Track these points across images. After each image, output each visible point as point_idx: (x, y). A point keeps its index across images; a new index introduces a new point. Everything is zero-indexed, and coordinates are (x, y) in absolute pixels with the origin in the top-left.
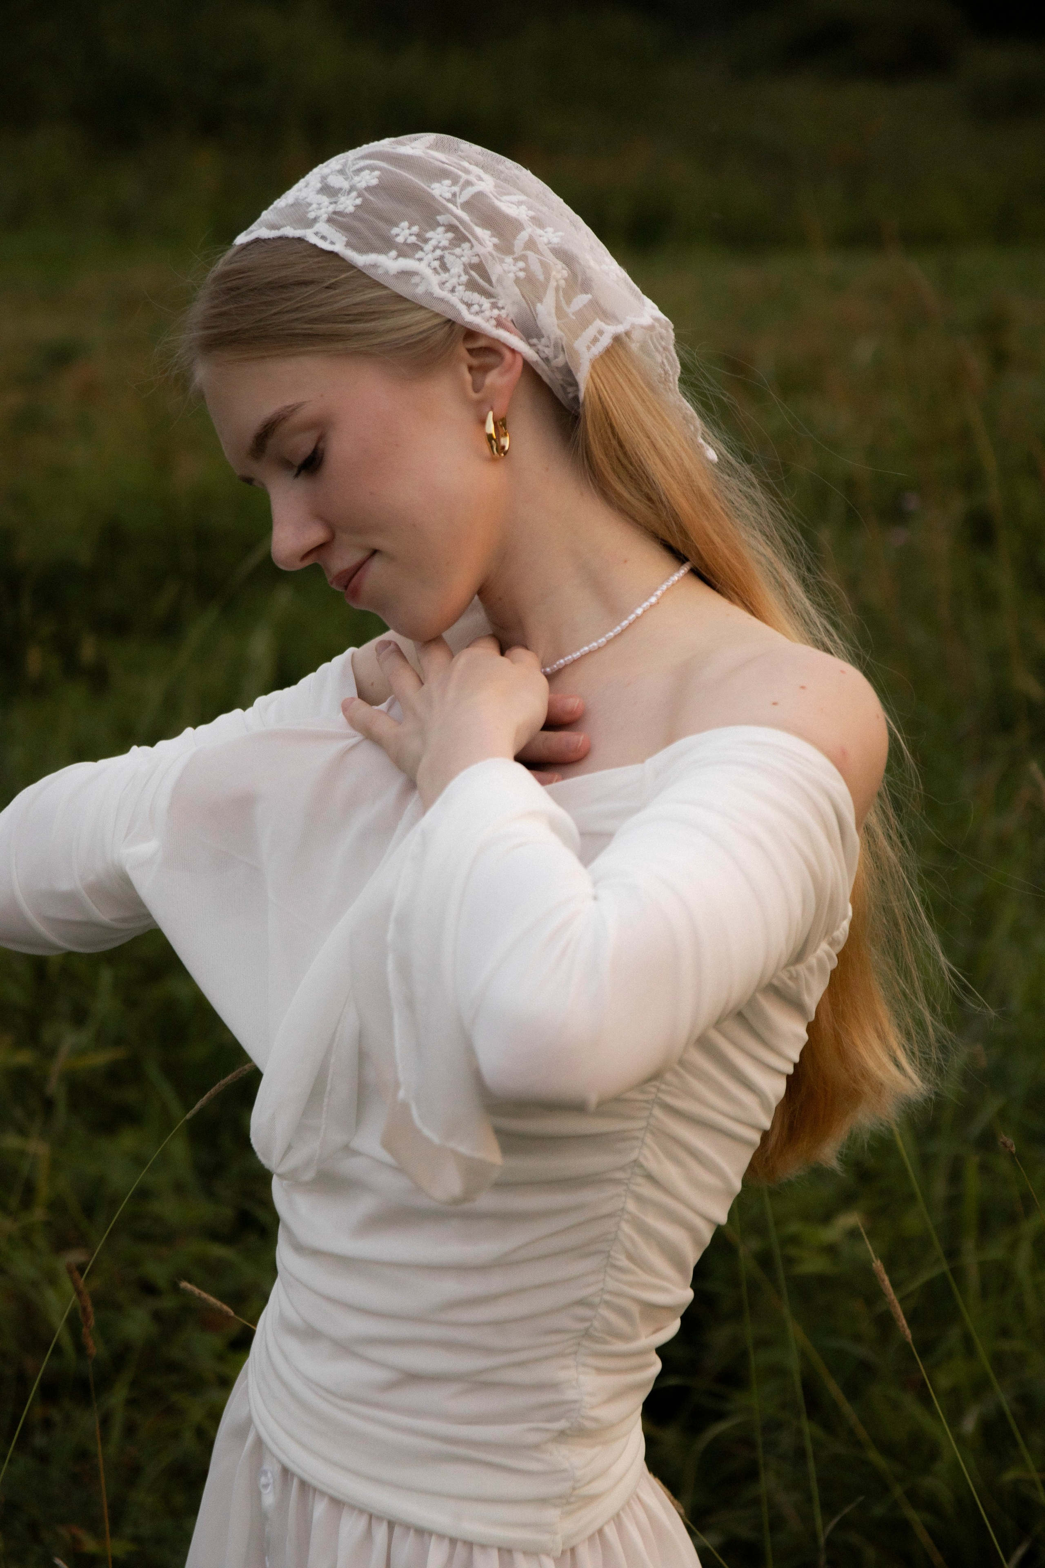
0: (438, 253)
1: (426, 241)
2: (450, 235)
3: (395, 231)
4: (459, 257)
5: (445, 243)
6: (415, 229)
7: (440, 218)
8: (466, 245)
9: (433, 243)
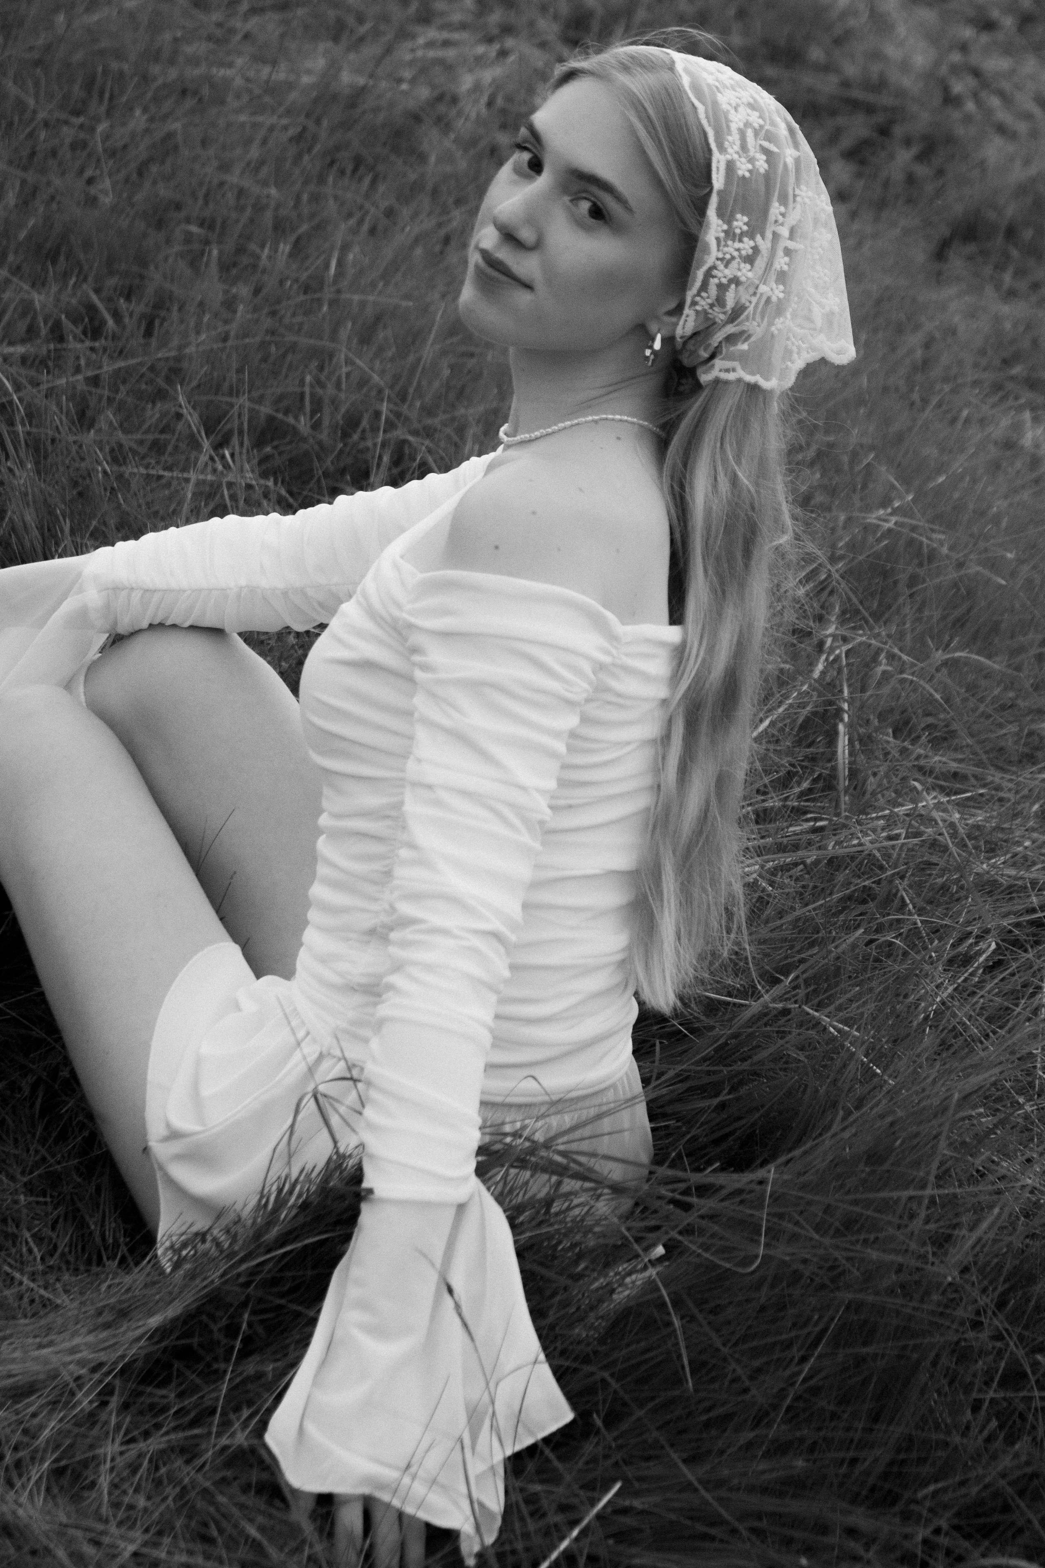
0: (736, 254)
1: (740, 241)
2: (750, 252)
3: (739, 216)
4: (739, 270)
5: (744, 253)
6: (745, 228)
7: (758, 238)
8: (748, 266)
9: (740, 245)
